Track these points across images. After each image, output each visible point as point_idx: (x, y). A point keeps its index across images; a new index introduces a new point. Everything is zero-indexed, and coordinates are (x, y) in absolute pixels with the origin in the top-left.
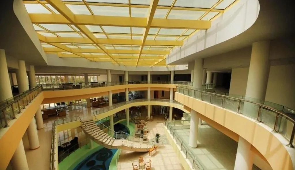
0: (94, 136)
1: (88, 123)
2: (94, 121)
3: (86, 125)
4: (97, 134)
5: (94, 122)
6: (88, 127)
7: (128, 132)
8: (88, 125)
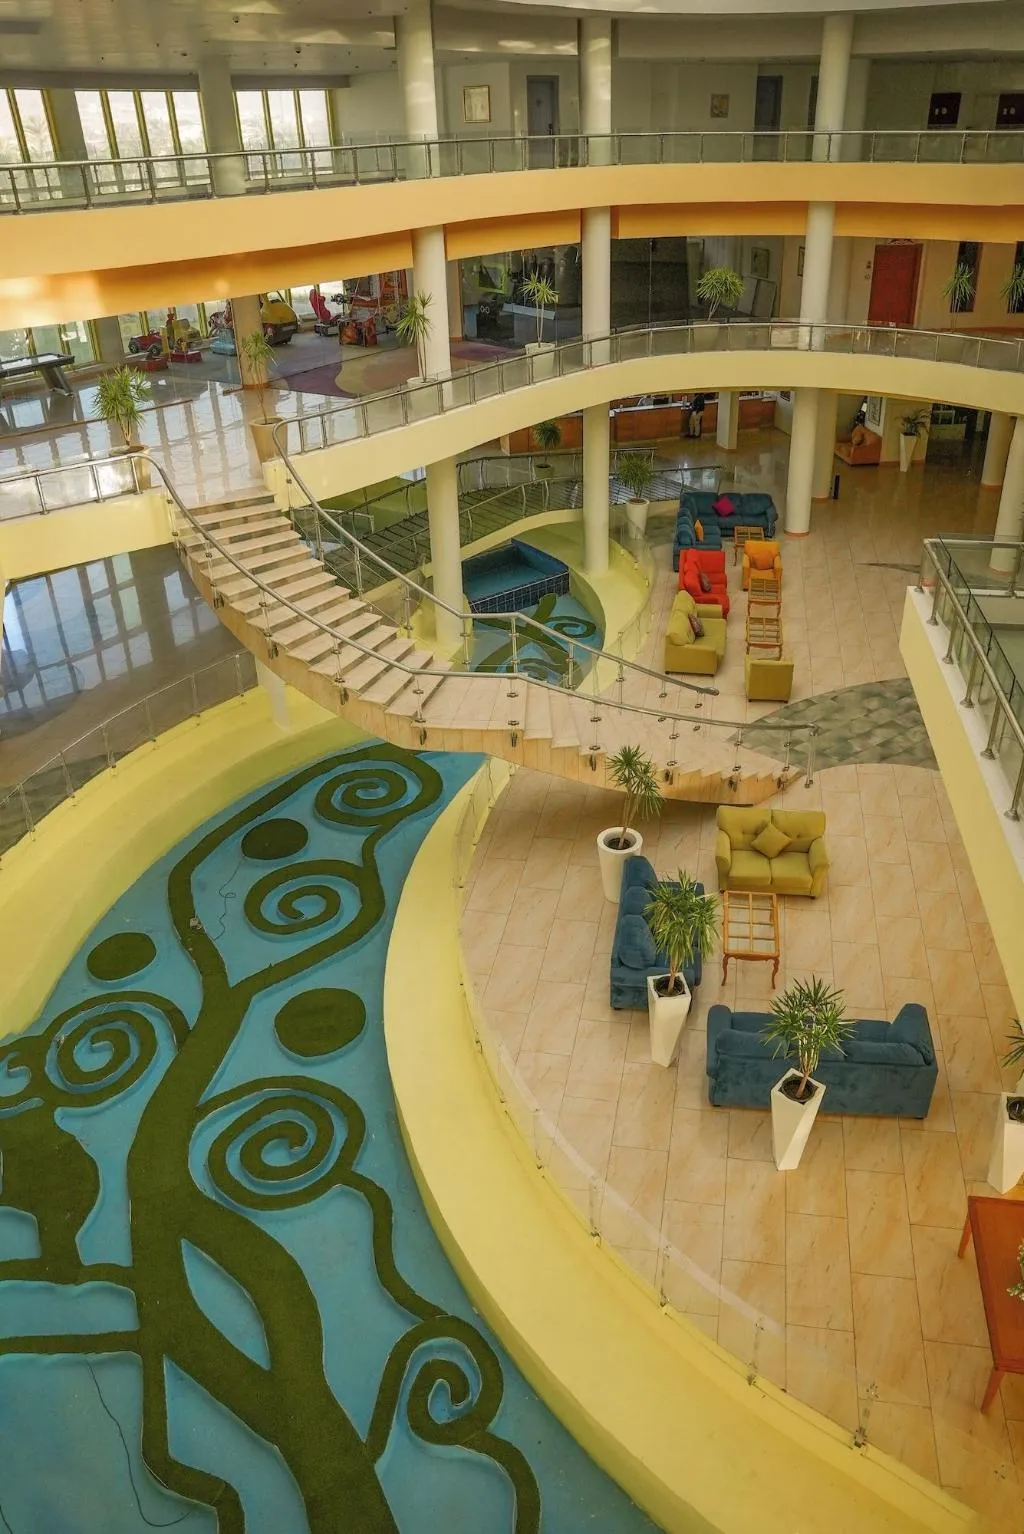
0: (276, 628)
1: (229, 523)
2: (281, 504)
3: (216, 535)
4: (299, 618)
5: (279, 514)
6: (233, 550)
7: (592, 630)
8: (233, 540)
